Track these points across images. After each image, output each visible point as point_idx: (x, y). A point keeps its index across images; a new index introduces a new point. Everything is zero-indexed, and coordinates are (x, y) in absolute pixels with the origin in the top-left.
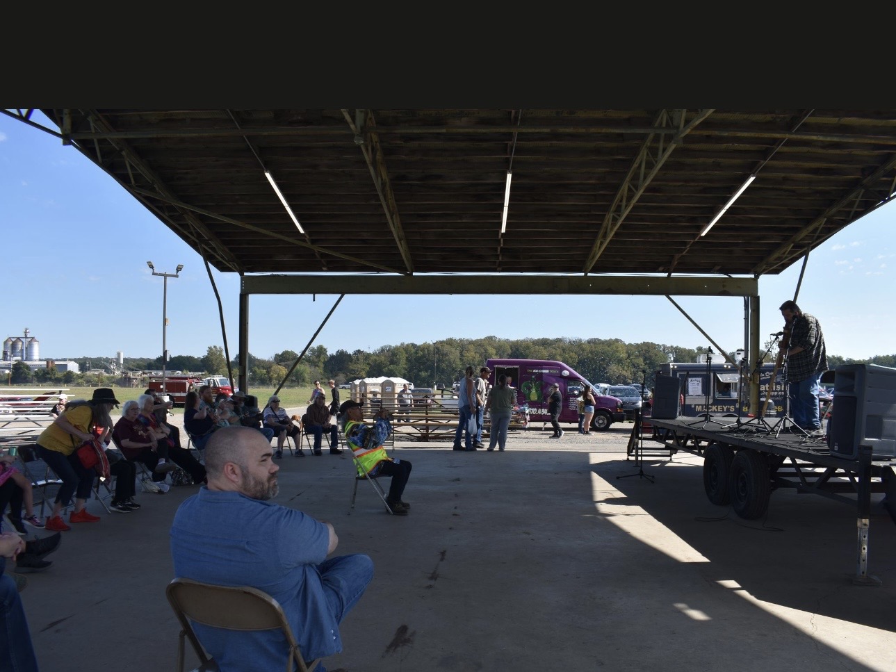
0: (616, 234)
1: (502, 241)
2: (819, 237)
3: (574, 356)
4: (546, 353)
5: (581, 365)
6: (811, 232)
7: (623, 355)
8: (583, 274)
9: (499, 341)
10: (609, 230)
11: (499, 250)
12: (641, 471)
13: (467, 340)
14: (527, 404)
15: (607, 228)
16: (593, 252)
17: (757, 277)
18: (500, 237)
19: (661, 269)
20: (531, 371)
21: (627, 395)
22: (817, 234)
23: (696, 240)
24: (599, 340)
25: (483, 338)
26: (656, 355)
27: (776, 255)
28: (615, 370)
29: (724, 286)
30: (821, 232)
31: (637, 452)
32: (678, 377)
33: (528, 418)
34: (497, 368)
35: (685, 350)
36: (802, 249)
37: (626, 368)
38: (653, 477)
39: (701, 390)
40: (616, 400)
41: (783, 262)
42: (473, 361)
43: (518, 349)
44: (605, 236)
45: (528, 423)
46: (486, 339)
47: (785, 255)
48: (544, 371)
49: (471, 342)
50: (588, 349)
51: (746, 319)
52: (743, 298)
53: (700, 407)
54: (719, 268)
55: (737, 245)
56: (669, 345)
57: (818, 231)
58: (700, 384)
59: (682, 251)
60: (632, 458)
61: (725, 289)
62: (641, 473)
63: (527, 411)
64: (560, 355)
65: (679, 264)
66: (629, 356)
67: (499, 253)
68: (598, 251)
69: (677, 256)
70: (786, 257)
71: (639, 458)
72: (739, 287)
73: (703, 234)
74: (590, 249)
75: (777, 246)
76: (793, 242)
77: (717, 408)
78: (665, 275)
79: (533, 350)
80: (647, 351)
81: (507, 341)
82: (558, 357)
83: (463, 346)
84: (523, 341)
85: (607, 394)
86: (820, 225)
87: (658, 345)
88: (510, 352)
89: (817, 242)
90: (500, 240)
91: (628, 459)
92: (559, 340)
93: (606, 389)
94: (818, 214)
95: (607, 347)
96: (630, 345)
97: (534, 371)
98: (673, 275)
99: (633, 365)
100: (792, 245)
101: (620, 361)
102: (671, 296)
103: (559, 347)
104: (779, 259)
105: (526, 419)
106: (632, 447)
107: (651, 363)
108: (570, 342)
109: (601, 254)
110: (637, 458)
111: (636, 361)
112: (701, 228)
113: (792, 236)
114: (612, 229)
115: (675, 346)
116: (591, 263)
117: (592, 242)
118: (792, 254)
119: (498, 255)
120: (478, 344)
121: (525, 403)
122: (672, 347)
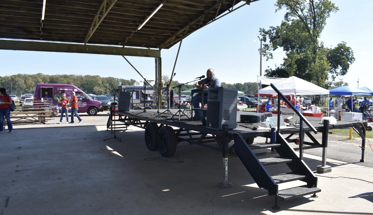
0: (100, 26)
1: (42, 24)
2: (186, 34)
3: (79, 83)
4: (65, 81)
5: (82, 86)
6: (183, 32)
7: (101, 82)
8: (83, 44)
9: (44, 75)
10: (97, 23)
11: (41, 29)
12: (115, 136)
13: (28, 75)
14: (58, 105)
15: (96, 22)
16: (89, 33)
17: (160, 50)
18: (41, 22)
19: (120, 44)
20: (59, 89)
21: (103, 100)
22: (185, 33)
23: (136, 31)
24: (90, 76)
25: (36, 74)
26: (114, 82)
27: (168, 41)
28: (97, 89)
29: (147, 53)
30: (187, 32)
31: (112, 126)
32: (126, 91)
33: (58, 111)
34: (42, 88)
35: (126, 80)
36: (179, 39)
37: (102, 88)
38: (120, 138)
39: (135, 97)
40: (99, 102)
41: (171, 44)
42: (31, 84)
43: (53, 79)
44: (95, 26)
45: (58, 114)
46: (37, 74)
47: (172, 41)
48: (65, 89)
49: (30, 76)
50: (85, 79)
51: (156, 67)
52: (154, 58)
53: (135, 104)
54: (145, 45)
55: (153, 35)
56: (119, 78)
57: (186, 32)
58: (135, 94)
59: (130, 36)
60: (110, 129)
61: (147, 54)
62: (115, 137)
63: (58, 108)
64: (73, 82)
65: (128, 42)
66: (103, 83)
67: (41, 30)
68: (91, 33)
69: (127, 38)
70: (172, 42)
71: (113, 129)
72: (153, 53)
73: (139, 29)
74: (87, 31)
75: (169, 37)
76: (175, 36)
77: (142, 105)
78: (122, 46)
79: (60, 79)
80: (110, 81)
81: (48, 76)
82: (72, 83)
83: (25, 78)
84: (55, 76)
85: (95, 99)
86: (187, 29)
87: (115, 78)
88: (49, 80)
89: (185, 36)
90: (41, 24)
91: (107, 130)
92: (71, 76)
93: (94, 97)
94: (186, 24)
95: (93, 79)
96: (103, 78)
97: (61, 89)
98: (125, 47)
99: (105, 86)
100: (175, 37)
101: (99, 85)
102: (124, 56)
103: (72, 79)
104: (170, 42)
105: (57, 112)
106: (109, 124)
107: (112, 86)
108: (77, 77)
109: (93, 35)
110: (112, 129)
111: (106, 85)
112: (138, 26)
113: (175, 33)
114: (98, 22)
115: (122, 79)
116: (88, 39)
117: (88, 29)
118: (174, 41)
119: (40, 32)
120: (33, 77)
121: (56, 105)
122: (120, 79)
